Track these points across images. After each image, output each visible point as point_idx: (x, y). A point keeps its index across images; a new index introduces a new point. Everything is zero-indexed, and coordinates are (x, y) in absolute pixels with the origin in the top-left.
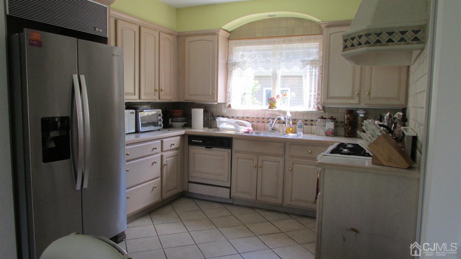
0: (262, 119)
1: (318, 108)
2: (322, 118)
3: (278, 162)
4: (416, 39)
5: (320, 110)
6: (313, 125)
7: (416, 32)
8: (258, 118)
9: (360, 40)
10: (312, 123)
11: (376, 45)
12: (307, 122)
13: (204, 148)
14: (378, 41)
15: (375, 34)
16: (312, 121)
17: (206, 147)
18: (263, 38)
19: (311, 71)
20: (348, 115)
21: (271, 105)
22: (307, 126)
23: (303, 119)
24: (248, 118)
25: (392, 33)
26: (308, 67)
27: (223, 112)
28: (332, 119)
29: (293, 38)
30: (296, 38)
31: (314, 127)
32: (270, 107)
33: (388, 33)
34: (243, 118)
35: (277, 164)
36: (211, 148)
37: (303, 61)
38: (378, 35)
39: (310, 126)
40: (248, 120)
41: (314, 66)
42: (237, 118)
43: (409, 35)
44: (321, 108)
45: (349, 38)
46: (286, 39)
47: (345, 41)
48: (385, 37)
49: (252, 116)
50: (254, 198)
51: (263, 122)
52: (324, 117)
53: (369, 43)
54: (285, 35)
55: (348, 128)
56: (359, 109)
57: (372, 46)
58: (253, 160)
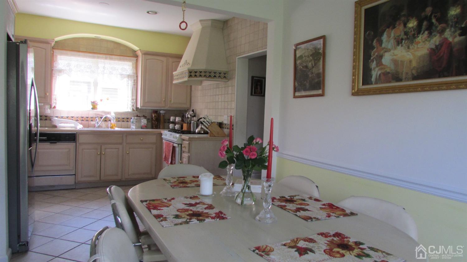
0: (86, 118)
1: (133, 109)
2: (137, 116)
3: (117, 149)
4: (225, 77)
5: (135, 111)
6: (128, 122)
7: (225, 74)
8: (82, 117)
9: (201, 74)
10: (128, 120)
11: (209, 78)
12: (124, 120)
13: (49, 143)
14: (210, 76)
15: (209, 72)
16: (128, 119)
17: (51, 143)
18: (85, 52)
19: (128, 82)
20: (155, 114)
21: (94, 107)
22: (124, 122)
23: (121, 118)
24: (72, 117)
25: (216, 73)
26: (126, 79)
27: (47, 112)
28: (145, 117)
29: (113, 57)
30: (116, 57)
31: (129, 123)
32: (93, 109)
33: (214, 72)
34: (67, 117)
35: (117, 150)
36: (56, 143)
37: (122, 75)
38: (210, 73)
39: (127, 123)
40: (72, 119)
41: (130, 78)
42: (61, 118)
43: (222, 75)
44: (135, 109)
45: (193, 71)
46: (108, 56)
47: (190, 72)
48: (213, 75)
49: (76, 116)
50: (98, 179)
51: (87, 120)
52: (139, 116)
53: (206, 76)
54: (106, 53)
55: (155, 123)
56: (161, 110)
57: (207, 78)
58: (97, 149)
